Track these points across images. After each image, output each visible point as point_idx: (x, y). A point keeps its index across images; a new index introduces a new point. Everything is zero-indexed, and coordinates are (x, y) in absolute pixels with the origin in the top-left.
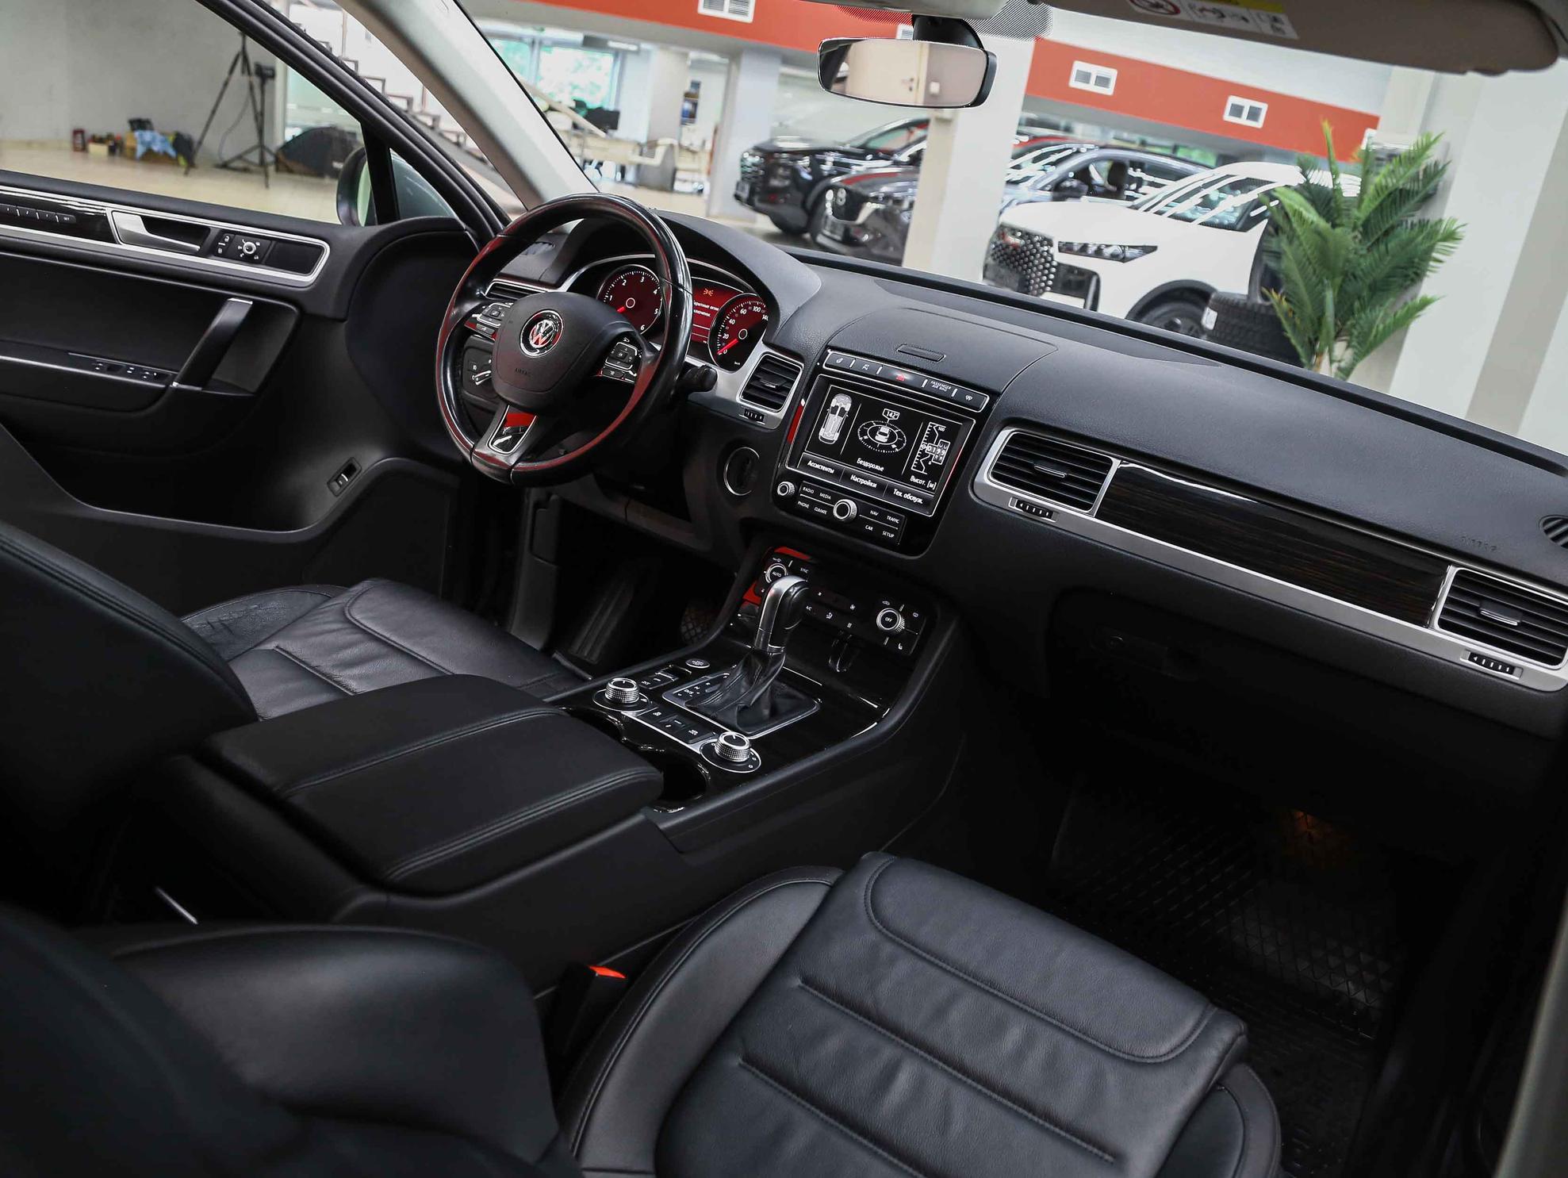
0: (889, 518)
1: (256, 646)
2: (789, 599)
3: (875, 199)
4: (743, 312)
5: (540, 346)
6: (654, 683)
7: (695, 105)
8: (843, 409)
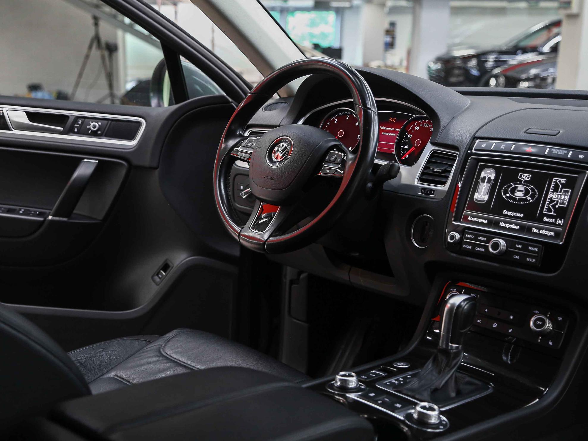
0: (530, 248)
1: (103, 375)
2: (460, 310)
3: (528, 79)
4: (417, 128)
5: (279, 160)
6: (369, 377)
7: (393, 38)
8: (489, 178)
